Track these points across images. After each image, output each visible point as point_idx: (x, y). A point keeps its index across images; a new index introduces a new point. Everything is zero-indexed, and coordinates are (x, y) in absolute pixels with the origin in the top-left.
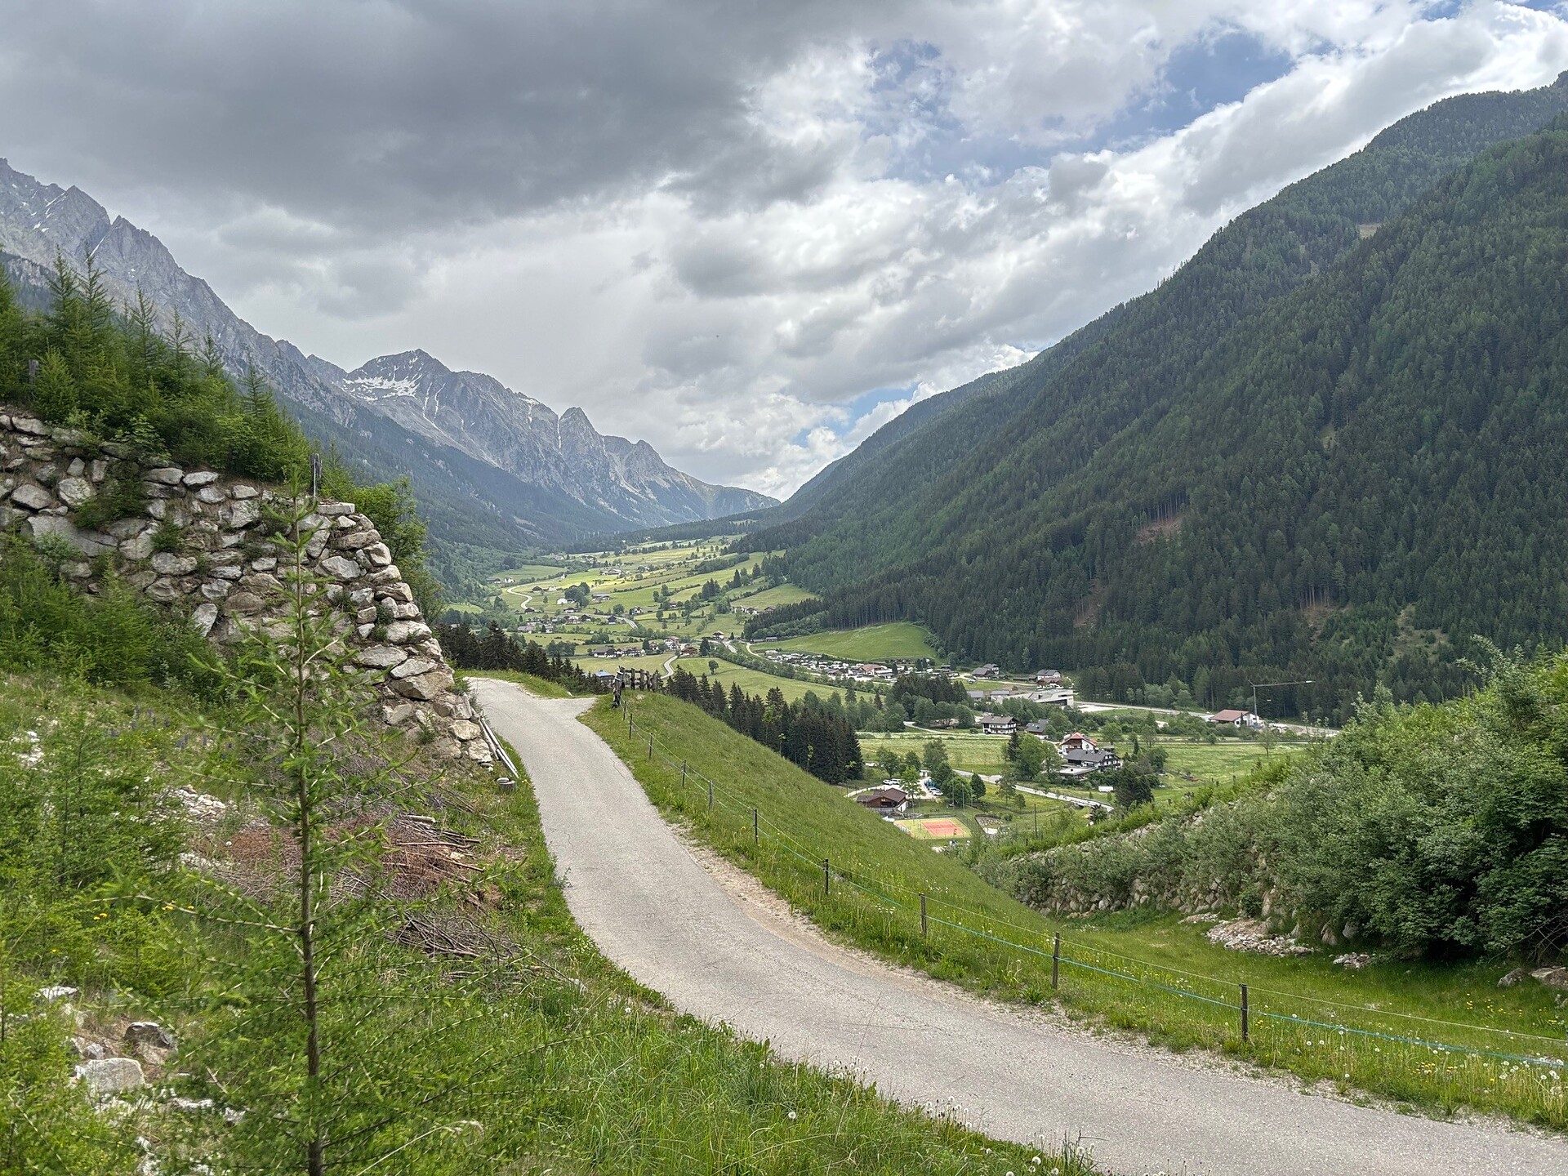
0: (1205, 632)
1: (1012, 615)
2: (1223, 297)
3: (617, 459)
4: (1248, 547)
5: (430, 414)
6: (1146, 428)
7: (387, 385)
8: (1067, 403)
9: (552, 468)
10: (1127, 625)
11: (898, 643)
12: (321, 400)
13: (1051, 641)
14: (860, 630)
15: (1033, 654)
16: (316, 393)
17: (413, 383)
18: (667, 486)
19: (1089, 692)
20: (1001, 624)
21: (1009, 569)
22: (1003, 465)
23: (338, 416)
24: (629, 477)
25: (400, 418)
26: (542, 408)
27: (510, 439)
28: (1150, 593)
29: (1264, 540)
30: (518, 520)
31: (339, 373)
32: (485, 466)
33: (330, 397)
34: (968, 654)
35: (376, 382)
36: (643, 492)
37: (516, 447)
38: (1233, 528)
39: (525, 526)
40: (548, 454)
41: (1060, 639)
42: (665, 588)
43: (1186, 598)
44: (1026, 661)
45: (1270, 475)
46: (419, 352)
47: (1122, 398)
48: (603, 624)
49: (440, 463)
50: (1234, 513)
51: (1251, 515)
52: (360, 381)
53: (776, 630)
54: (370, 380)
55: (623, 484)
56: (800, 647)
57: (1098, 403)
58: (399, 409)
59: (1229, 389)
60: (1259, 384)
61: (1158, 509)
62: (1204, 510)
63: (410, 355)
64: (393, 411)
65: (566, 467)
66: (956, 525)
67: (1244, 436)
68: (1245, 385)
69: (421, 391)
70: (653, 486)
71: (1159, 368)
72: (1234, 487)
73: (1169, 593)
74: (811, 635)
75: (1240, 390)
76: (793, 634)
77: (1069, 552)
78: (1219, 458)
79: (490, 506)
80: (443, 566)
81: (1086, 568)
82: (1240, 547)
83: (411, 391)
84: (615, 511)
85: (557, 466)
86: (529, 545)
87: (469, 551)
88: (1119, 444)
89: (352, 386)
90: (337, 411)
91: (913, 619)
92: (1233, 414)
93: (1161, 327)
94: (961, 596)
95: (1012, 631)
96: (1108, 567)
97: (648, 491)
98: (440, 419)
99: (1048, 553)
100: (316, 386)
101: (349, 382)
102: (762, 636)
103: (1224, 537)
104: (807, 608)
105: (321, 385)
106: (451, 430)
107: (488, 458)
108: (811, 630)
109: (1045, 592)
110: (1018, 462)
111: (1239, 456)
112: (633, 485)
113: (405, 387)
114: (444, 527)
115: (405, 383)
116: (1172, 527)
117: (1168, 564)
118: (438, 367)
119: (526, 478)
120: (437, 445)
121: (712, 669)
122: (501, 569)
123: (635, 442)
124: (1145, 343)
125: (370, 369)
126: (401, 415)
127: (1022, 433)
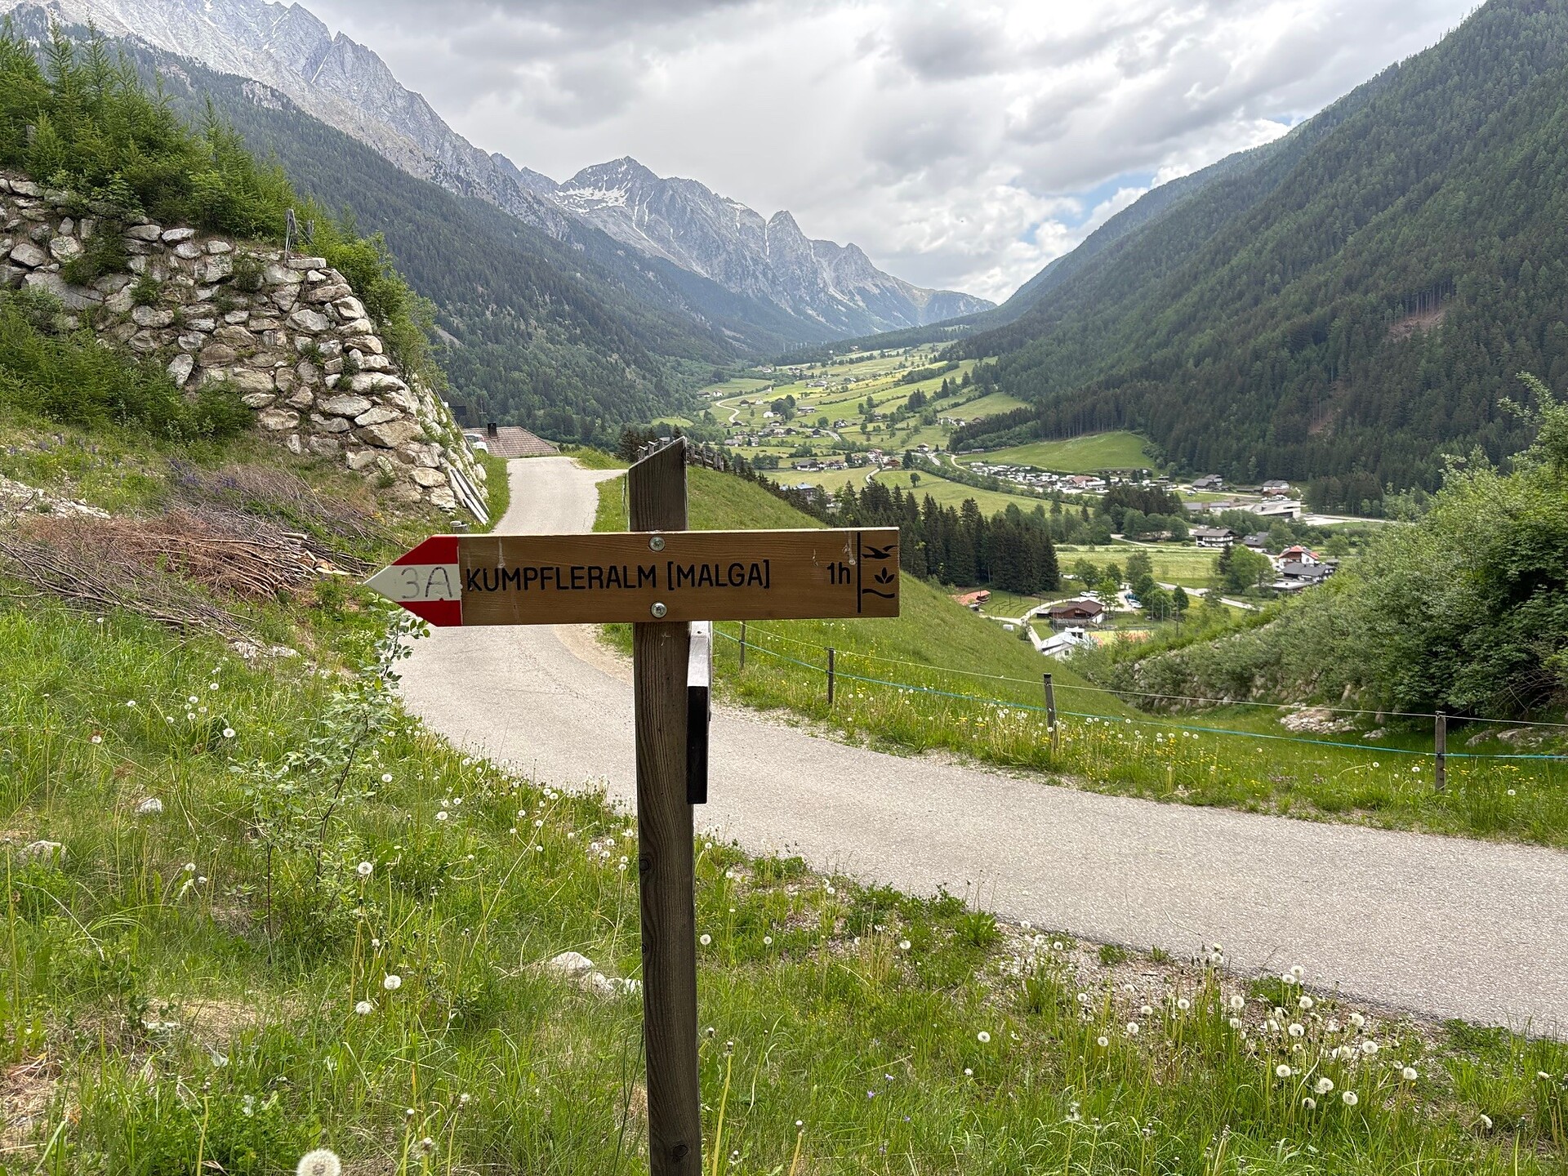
0: (1460, 437)
1: (1241, 422)
2: (1519, 48)
3: (825, 264)
4: (1522, 342)
5: (640, 224)
6: (1411, 208)
7: (598, 195)
8: (1321, 182)
9: (760, 276)
10: (1369, 431)
11: (1114, 454)
12: (535, 213)
13: (1281, 450)
14: (1073, 440)
15: (1260, 464)
16: (530, 207)
17: (623, 193)
18: (876, 291)
19: (1318, 504)
20: (1228, 432)
21: (1241, 372)
22: (1241, 257)
23: (552, 230)
24: (838, 283)
25: (611, 229)
26: (751, 213)
27: (718, 246)
28: (1399, 395)
29: (1541, 335)
30: (728, 332)
31: (552, 185)
32: (693, 276)
33: (543, 209)
34: (1190, 465)
35: (587, 192)
36: (852, 299)
37: (724, 255)
38: (1506, 320)
39: (734, 338)
40: (756, 262)
41: (1291, 447)
42: (870, 400)
43: (1442, 400)
44: (1252, 473)
45: (1556, 258)
46: (628, 160)
47: (1386, 174)
48: (807, 437)
49: (651, 275)
50: (1508, 303)
51: (1529, 305)
52: (571, 192)
53: (983, 441)
54: (582, 191)
55: (832, 290)
56: (1007, 459)
57: (1358, 181)
58: (610, 220)
59: (1518, 156)
60: (1554, 151)
61: (1415, 302)
62: (1472, 300)
63: (619, 163)
64: (604, 222)
65: (774, 276)
66: (1185, 325)
67: (1529, 212)
68: (1535, 152)
69: (630, 200)
70: (862, 291)
71: (1433, 137)
72: (1511, 272)
73: (1421, 395)
74: (1021, 446)
75: (1529, 160)
76: (1000, 445)
77: (1310, 352)
78: (1496, 239)
79: (700, 318)
80: (654, 380)
81: (1327, 369)
82: (1512, 342)
83: (621, 200)
84: (823, 320)
85: (765, 275)
86: (738, 357)
87: (679, 364)
88: (1379, 227)
89: (565, 198)
90: (550, 224)
91: (1132, 428)
92: (1519, 187)
93: (1439, 88)
94: (1186, 402)
95: (1239, 439)
96: (1352, 368)
97: (857, 297)
98: (649, 229)
99: (1285, 353)
100: (530, 199)
101: (561, 194)
102: (968, 448)
103: (1493, 330)
104: (1017, 418)
105: (534, 198)
106: (661, 240)
107: (698, 268)
108: (1021, 440)
109: (1278, 397)
110: (1259, 253)
111: (1521, 236)
112: (842, 292)
113: (615, 197)
114: (655, 341)
115: (615, 193)
116: (1432, 321)
117: (1423, 361)
118: (649, 175)
119: (734, 288)
120: (647, 255)
121: (914, 482)
122: (710, 383)
123: (843, 245)
124: (1418, 107)
125: (581, 180)
126: (611, 226)
127: (1266, 219)
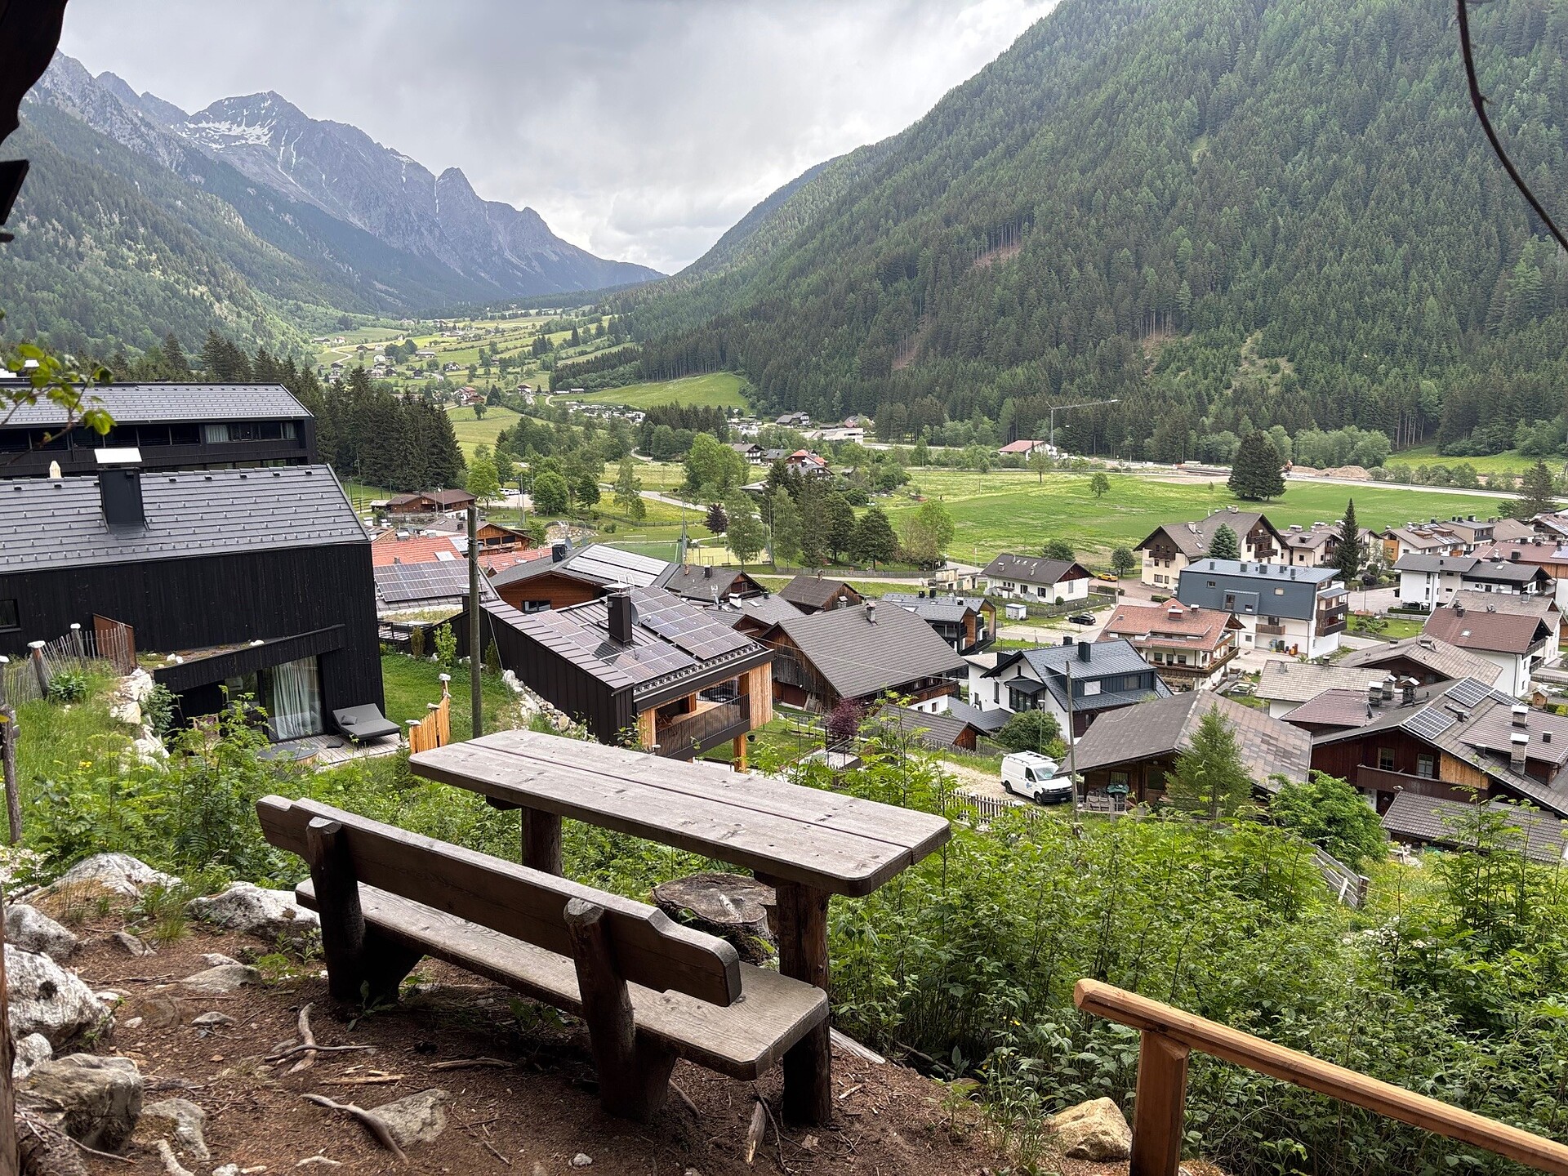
0: (1026, 363)
1: (830, 357)
2: (1118, 12)
3: (500, 227)
4: (1090, 267)
5: (287, 165)
6: (1009, 153)
7: (236, 131)
8: (940, 137)
9: (426, 233)
10: (946, 361)
11: (713, 393)
12: (141, 136)
13: (866, 384)
14: (675, 381)
15: (845, 399)
16: (135, 129)
17: (266, 130)
18: (555, 258)
19: (883, 435)
20: (818, 366)
21: (835, 305)
22: (864, 203)
23: (163, 157)
24: (514, 248)
25: (250, 169)
26: (416, 167)
27: (377, 198)
28: (975, 323)
29: (1108, 264)
30: (379, 286)
31: (181, 116)
32: (346, 226)
33: (153, 134)
34: (781, 403)
35: (223, 127)
36: (529, 265)
37: (384, 209)
38: (1077, 248)
39: (387, 292)
40: (421, 217)
41: (877, 381)
42: (493, 345)
43: (1013, 326)
44: (837, 408)
45: (1125, 188)
46: (272, 95)
47: (993, 128)
48: (407, 378)
49: (288, 218)
50: (1080, 231)
51: (1099, 233)
52: (204, 125)
53: (584, 381)
54: (217, 125)
55: (507, 254)
56: (606, 399)
57: (970, 135)
58: (250, 159)
59: (1102, 96)
60: (1133, 91)
61: (999, 235)
62: (1048, 229)
63: (261, 98)
64: (243, 160)
65: (441, 233)
66: (800, 271)
67: (1107, 150)
68: (1118, 92)
69: (275, 140)
70: (540, 258)
71: (1038, 93)
72: (1085, 202)
73: (996, 323)
74: (623, 387)
75: (1111, 99)
76: (602, 386)
77: (902, 284)
78: (1077, 174)
79: (345, 268)
80: (253, 319)
81: (915, 302)
82: (1080, 267)
83: (264, 139)
84: (497, 284)
85: (431, 232)
86: (382, 309)
87: (299, 308)
88: (980, 170)
89: (197, 130)
90: (162, 151)
91: (734, 368)
92: (1100, 126)
93: (1047, 49)
94: (784, 339)
95: (827, 374)
96: (937, 297)
97: (535, 263)
98: (298, 173)
99: (877, 284)
100: (136, 120)
101: (192, 126)
102: (567, 387)
103: (1064, 257)
104: (624, 357)
105: (142, 120)
106: (309, 185)
107: (355, 221)
108: (624, 381)
109: (868, 329)
110: (877, 200)
111: (1098, 171)
112: (519, 257)
113: (258, 135)
114: (273, 282)
115: (257, 130)
116: (1009, 255)
117: (998, 289)
118: (293, 113)
119: (396, 243)
120: (292, 199)
122: (334, 330)
123: (521, 210)
124: (1028, 67)
125: (217, 111)
126: (251, 165)
127: (888, 172)
